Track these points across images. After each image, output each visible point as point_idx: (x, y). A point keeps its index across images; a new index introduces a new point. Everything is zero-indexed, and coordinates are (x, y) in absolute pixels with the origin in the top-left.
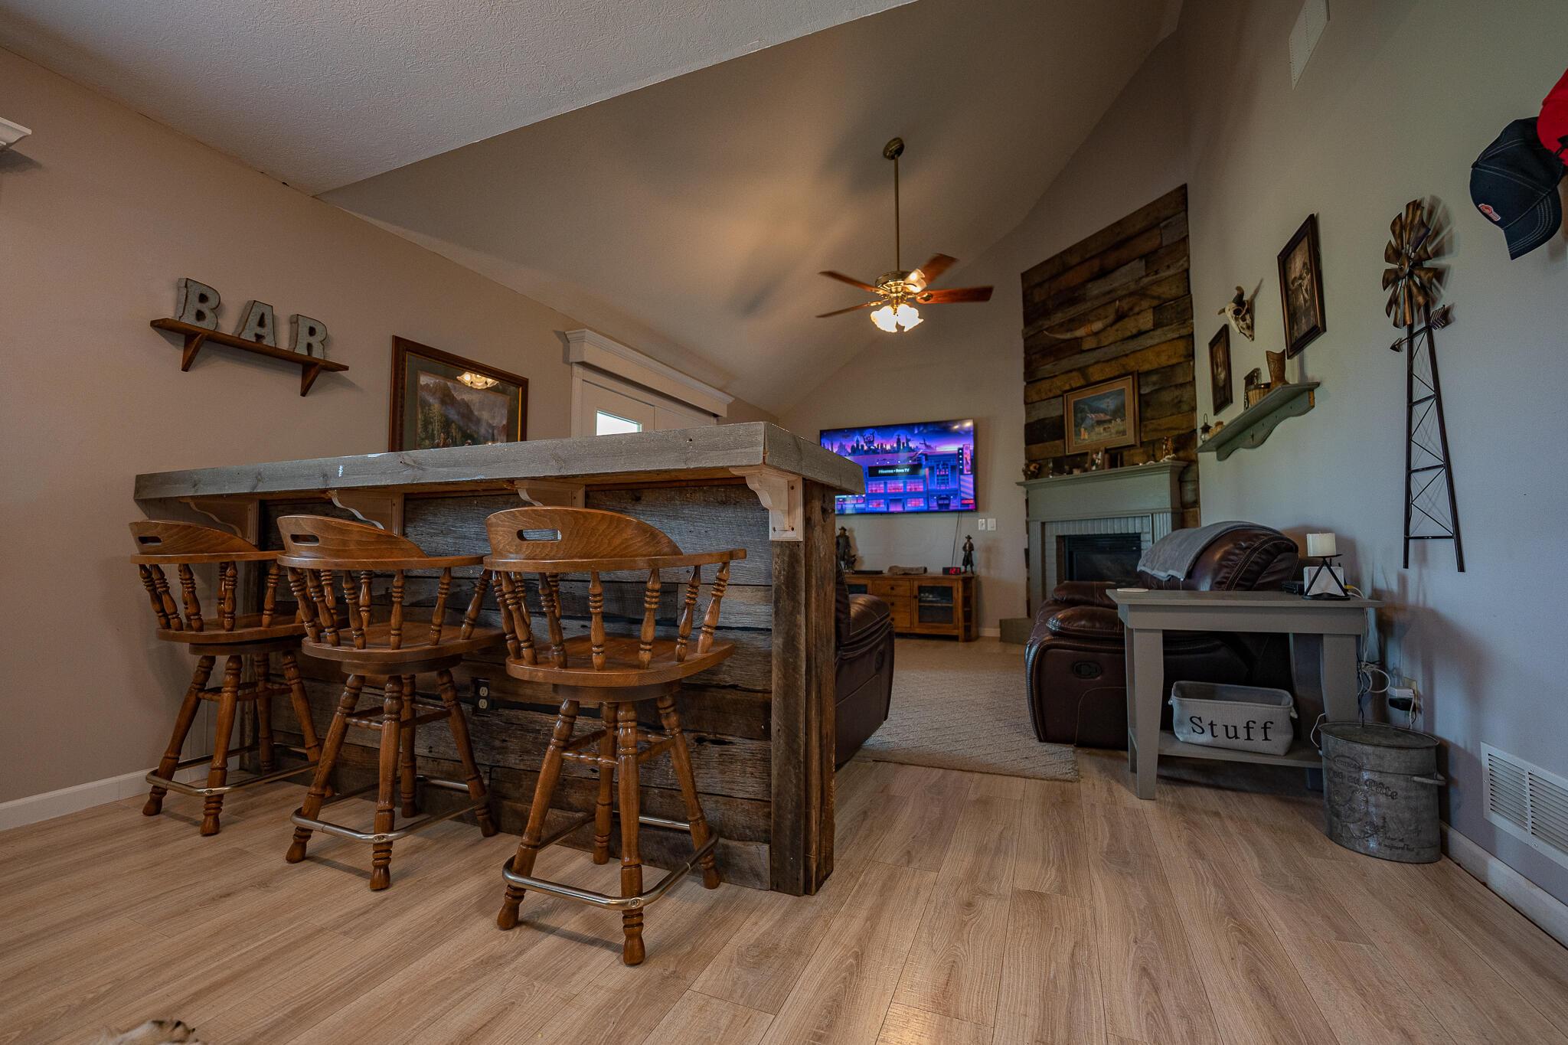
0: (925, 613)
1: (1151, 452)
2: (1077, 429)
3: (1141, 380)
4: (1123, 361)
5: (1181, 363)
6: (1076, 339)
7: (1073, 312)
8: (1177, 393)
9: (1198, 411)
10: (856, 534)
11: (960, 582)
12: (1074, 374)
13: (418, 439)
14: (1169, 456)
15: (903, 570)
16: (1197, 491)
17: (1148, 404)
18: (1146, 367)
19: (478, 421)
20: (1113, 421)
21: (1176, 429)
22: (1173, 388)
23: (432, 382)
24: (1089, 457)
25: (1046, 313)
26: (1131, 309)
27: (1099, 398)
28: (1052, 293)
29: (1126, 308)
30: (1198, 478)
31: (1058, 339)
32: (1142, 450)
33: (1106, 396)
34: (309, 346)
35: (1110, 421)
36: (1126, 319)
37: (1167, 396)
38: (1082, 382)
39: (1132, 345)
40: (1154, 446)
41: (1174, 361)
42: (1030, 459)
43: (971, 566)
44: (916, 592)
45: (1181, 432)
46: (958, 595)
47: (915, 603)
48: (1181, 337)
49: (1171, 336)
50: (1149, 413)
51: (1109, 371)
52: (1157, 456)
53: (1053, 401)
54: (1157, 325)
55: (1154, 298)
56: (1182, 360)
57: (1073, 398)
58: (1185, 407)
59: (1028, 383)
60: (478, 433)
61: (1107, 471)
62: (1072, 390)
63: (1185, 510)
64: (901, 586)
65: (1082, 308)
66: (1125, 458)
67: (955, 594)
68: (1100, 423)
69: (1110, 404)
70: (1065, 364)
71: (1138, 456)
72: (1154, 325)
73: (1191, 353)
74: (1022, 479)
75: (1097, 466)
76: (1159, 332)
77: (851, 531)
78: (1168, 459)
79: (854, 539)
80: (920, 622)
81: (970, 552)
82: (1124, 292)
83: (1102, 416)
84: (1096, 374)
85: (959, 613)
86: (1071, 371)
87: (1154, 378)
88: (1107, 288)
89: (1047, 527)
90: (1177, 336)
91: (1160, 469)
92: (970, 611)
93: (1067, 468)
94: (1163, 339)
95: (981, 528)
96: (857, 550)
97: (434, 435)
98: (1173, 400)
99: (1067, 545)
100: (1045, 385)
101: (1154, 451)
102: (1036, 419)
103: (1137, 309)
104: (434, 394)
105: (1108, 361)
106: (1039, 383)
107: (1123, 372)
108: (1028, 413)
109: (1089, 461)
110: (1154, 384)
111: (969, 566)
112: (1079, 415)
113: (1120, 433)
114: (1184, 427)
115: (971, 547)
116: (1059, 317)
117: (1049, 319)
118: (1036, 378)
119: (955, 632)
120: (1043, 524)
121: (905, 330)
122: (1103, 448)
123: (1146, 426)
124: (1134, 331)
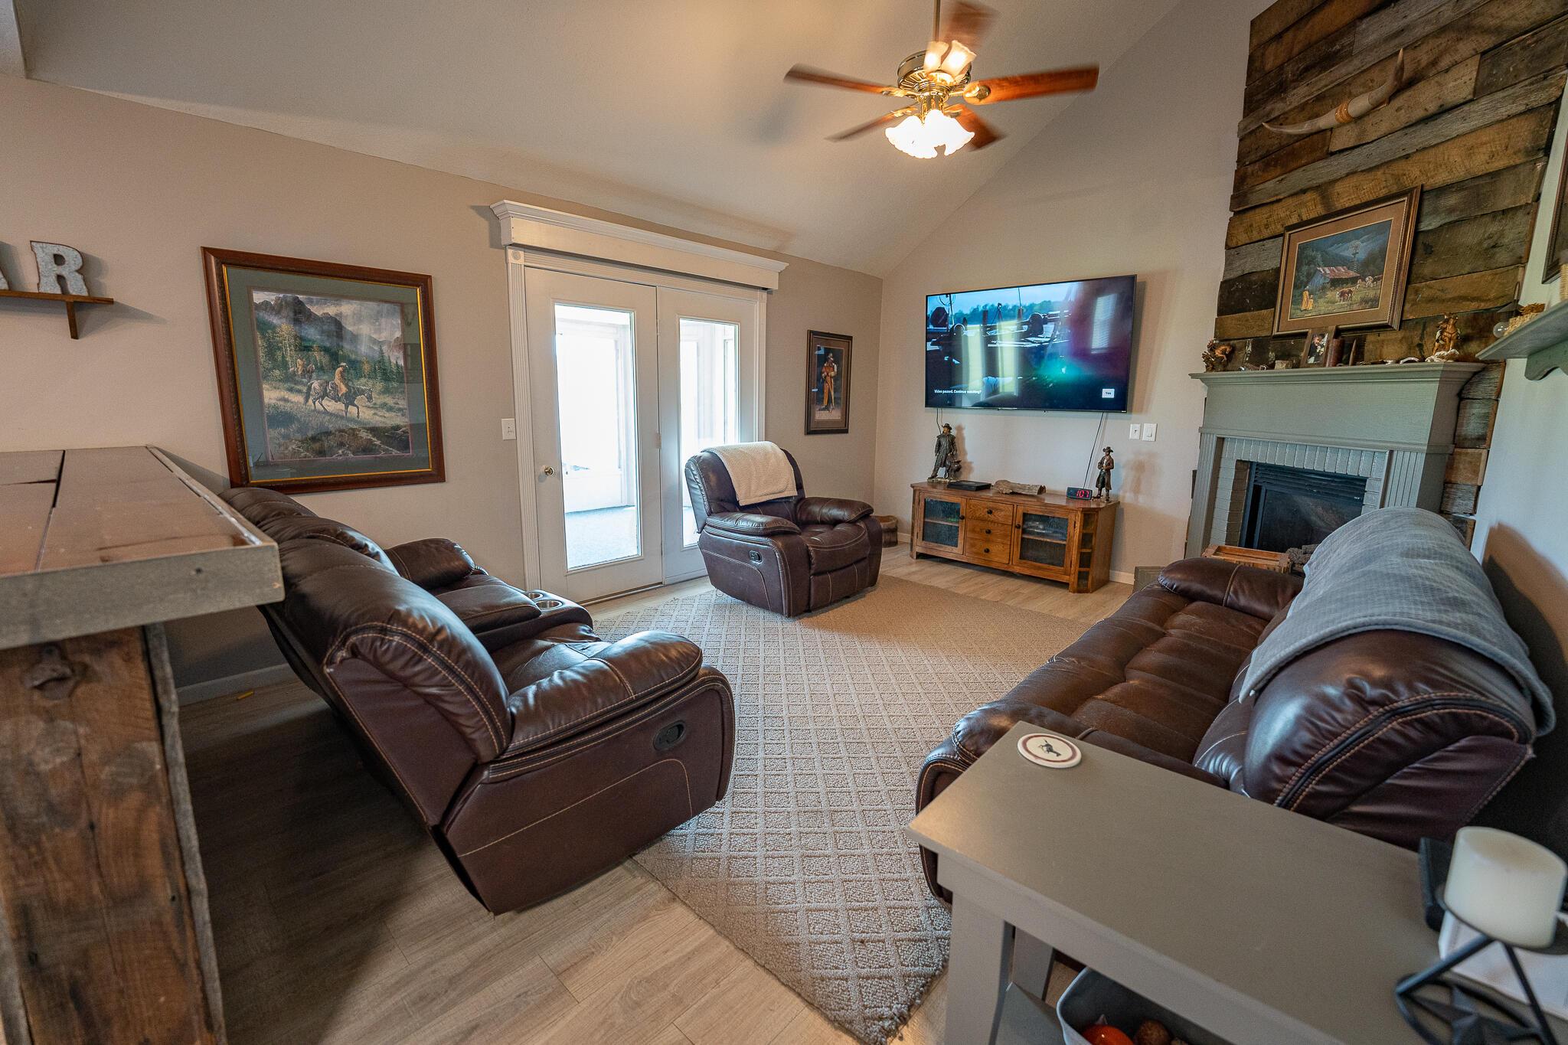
0: (1028, 548)
1: (1417, 340)
2: (1297, 293)
3: (1426, 203)
4: (1399, 168)
5: (1515, 166)
6: (1321, 132)
7: (1323, 81)
8: (1494, 228)
9: (1529, 266)
10: (966, 433)
11: (1079, 513)
12: (1308, 196)
13: (262, 370)
14: (1442, 352)
15: (1012, 488)
16: (1489, 420)
17: (1429, 250)
18: (1442, 178)
19: (355, 338)
20: (1359, 281)
21: (1473, 299)
22: (1487, 219)
23: (274, 298)
24: (1307, 341)
25: (1281, 89)
26: (1434, 63)
27: (1344, 239)
28: (1296, 50)
29: (1425, 59)
30: (1499, 394)
31: (1290, 136)
32: (1400, 335)
33: (1356, 235)
34: (60, 279)
35: (1354, 281)
36: (1420, 85)
37: (1471, 236)
38: (1320, 210)
39: (1425, 135)
40: (1424, 328)
41: (1498, 164)
42: (1221, 337)
43: (1108, 490)
44: (1019, 520)
45: (1483, 305)
46: (1075, 532)
47: (1017, 535)
48: (1530, 111)
49: (1504, 111)
50: (1427, 268)
51: (1370, 187)
52: (1425, 348)
53: (1269, 244)
54: (1480, 91)
55: (1486, 31)
56: (1518, 160)
57: (1300, 239)
58: (1503, 257)
59: (1236, 213)
60: (357, 352)
61: (1328, 369)
62: (1302, 224)
63: (1457, 450)
64: (1001, 510)
65: (1341, 71)
66: (1368, 347)
67: (1071, 529)
68: (1336, 282)
69: (1359, 249)
70: (1299, 178)
71: (1391, 347)
72: (1475, 92)
73: (1543, 142)
74: (1201, 368)
75: (1318, 357)
76: (1484, 102)
77: (960, 429)
78: (1442, 357)
79: (963, 439)
80: (1022, 557)
81: (1108, 471)
82: (1428, 29)
83: (1342, 272)
84: (1344, 194)
85: (1074, 555)
86: (1304, 191)
87: (1452, 200)
88: (1396, 26)
89: (1227, 446)
90: (1522, 108)
91: (1422, 376)
92: (1090, 555)
93: (1272, 355)
94: (1490, 117)
95: (1133, 435)
96: (965, 454)
97: (287, 362)
98: (1480, 243)
99: (1253, 476)
100: (1259, 217)
101: (1421, 339)
102: (1240, 273)
103: (1445, 63)
104: (278, 313)
105: (1370, 170)
106: (1250, 214)
107: (1394, 189)
108: (1229, 263)
109: (1306, 349)
110: (1451, 210)
111: (1104, 489)
112: (1305, 268)
113: (1367, 302)
114: (1492, 295)
115: (1111, 464)
116: (1299, 94)
117: (1283, 100)
118: (1250, 206)
119: (1065, 579)
120: (1221, 441)
121: (947, 153)
122: (1332, 328)
123: (1417, 292)
124: (1432, 108)
